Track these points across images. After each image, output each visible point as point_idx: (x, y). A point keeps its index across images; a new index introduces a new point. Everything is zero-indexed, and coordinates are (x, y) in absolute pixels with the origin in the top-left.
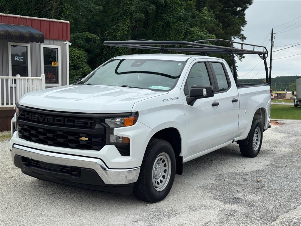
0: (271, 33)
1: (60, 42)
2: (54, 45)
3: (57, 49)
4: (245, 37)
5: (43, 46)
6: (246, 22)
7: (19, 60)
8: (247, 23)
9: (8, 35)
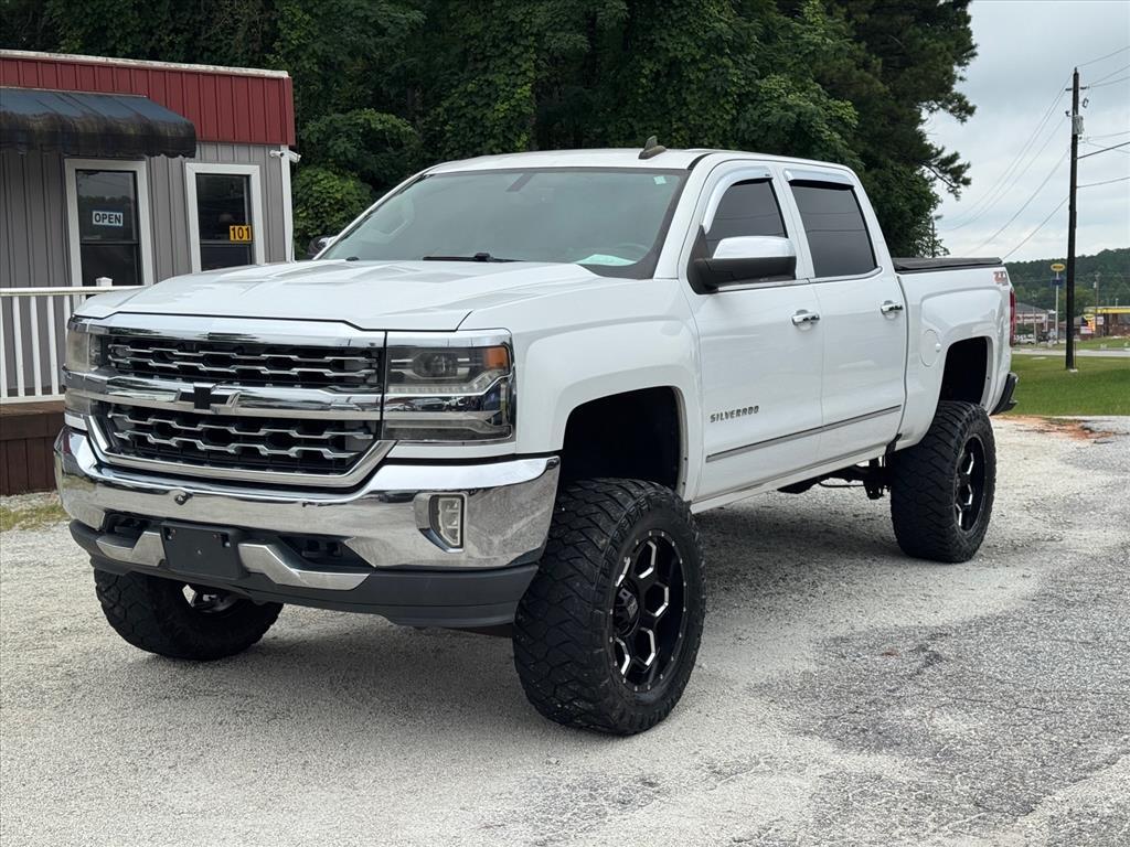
0: (1071, 86)
1: (258, 153)
2: (233, 162)
3: (248, 177)
4: (971, 104)
5: (193, 168)
6: (973, 47)
7: (106, 222)
8: (976, 50)
9: (59, 130)
